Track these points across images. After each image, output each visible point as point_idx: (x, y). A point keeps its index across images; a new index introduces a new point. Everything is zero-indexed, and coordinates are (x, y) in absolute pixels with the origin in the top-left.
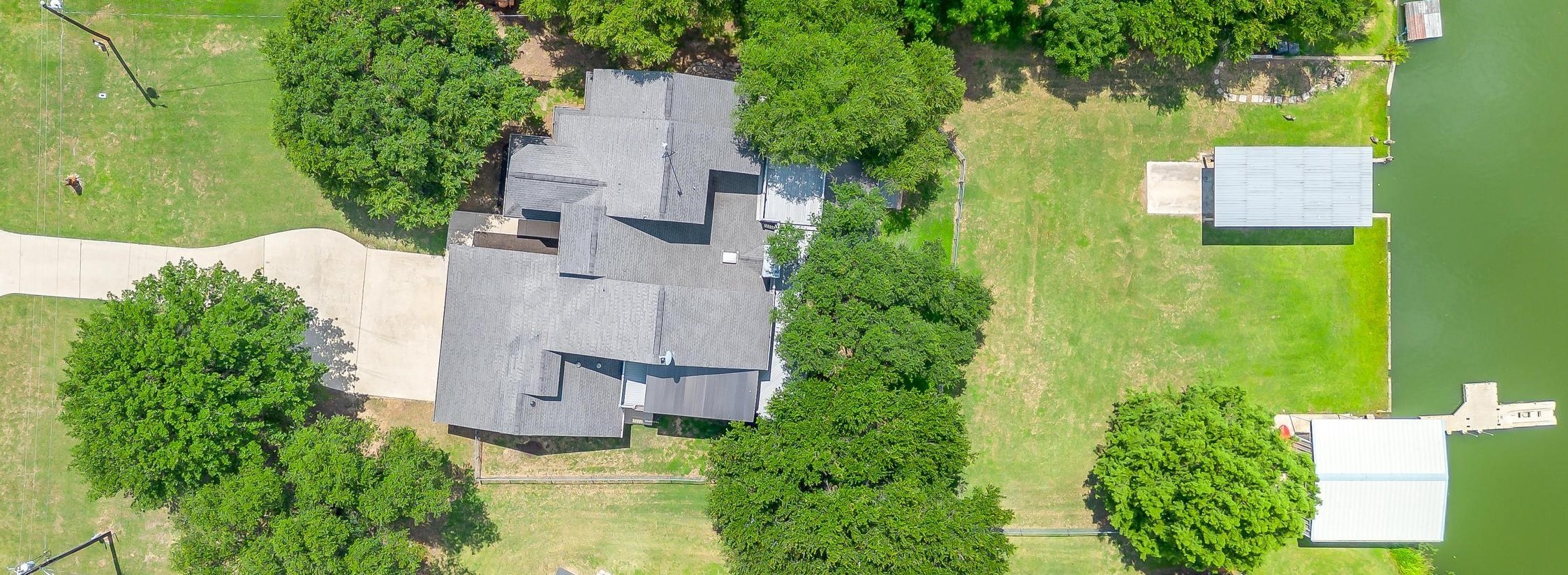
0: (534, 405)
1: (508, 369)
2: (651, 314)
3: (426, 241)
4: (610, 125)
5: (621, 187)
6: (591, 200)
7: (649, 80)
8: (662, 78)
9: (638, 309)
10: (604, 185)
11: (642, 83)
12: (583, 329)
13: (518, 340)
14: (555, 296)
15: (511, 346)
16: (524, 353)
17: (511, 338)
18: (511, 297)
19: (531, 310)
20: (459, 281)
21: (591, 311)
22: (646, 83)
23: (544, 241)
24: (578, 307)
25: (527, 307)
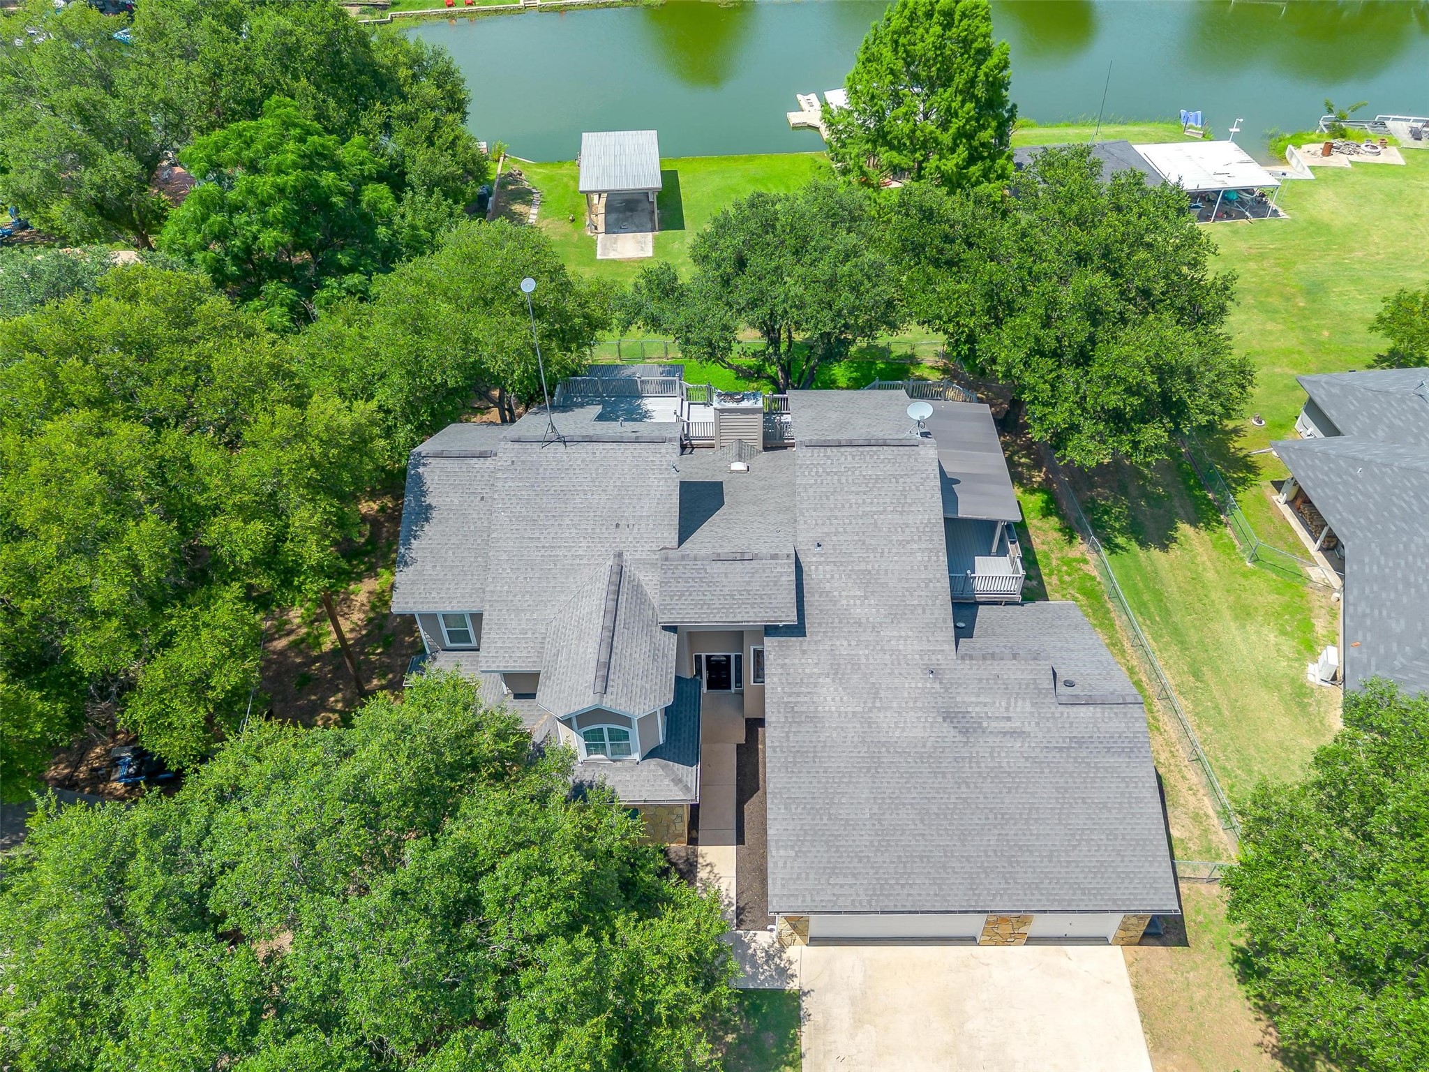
0: (1069, 684)
1: (1013, 733)
2: (849, 458)
3: (770, 1039)
4: (505, 557)
5: (622, 523)
6: (649, 580)
7: (424, 494)
8: (421, 470)
9: (843, 481)
10: (620, 555)
11: (429, 507)
12: (900, 580)
13: (948, 716)
14: (845, 643)
15: (965, 732)
16: (973, 699)
17: (947, 731)
18: (863, 742)
19: (882, 694)
20: (850, 880)
21: (863, 567)
22: (429, 500)
23: (742, 799)
24: (859, 593)
25: (878, 705)
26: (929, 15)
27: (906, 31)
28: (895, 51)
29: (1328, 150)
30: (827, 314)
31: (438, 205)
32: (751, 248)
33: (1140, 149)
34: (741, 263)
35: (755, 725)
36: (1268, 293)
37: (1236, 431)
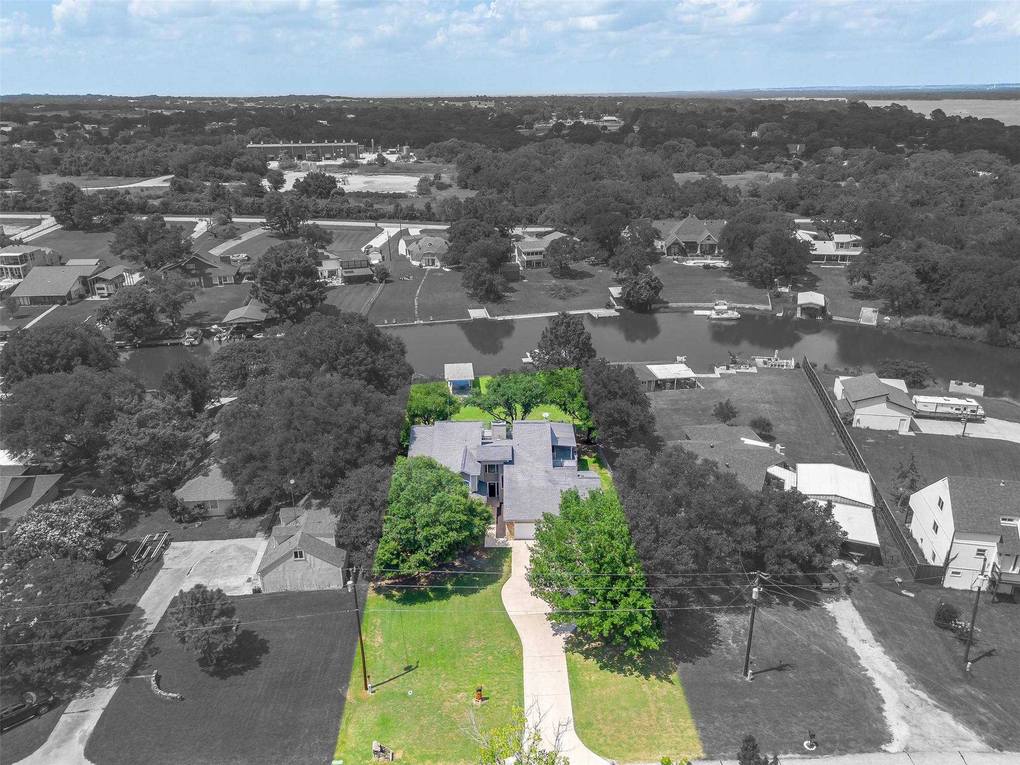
6: (474, 452)
10: (466, 446)
13: (550, 481)
14: (524, 466)
17: (550, 484)
18: (528, 486)
19: (534, 477)
21: (530, 450)
24: (528, 455)
25: (532, 479)
26: (562, 323)
27: (555, 328)
28: (552, 334)
29: (728, 368)
30: (523, 398)
31: (401, 381)
32: (502, 382)
33: (648, 366)
34: (499, 386)
35: (502, 503)
36: (689, 410)
37: (663, 445)
